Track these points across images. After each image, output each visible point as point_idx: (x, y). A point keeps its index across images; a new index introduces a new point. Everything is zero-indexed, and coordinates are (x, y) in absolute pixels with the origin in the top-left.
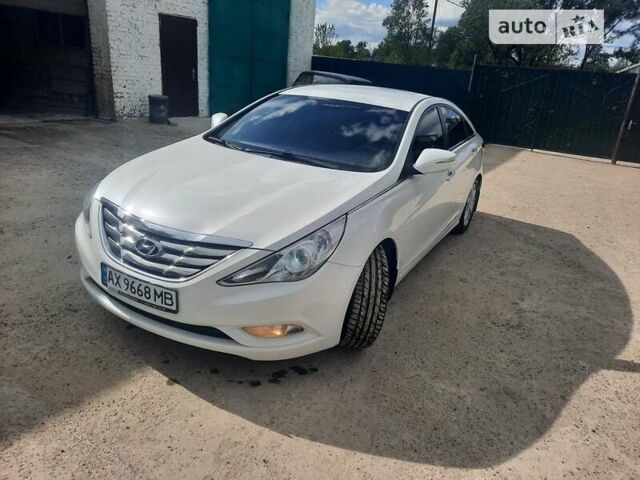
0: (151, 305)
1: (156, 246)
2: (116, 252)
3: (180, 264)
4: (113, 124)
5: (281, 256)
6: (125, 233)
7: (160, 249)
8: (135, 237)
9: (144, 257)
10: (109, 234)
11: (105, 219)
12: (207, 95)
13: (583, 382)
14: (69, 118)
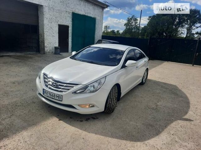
0: (55, 99)
1: (57, 84)
2: (47, 86)
3: (63, 89)
4: (44, 55)
5: (88, 86)
6: (49, 81)
7: (58, 85)
8: (52, 82)
9: (54, 87)
10: (45, 82)
11: (44, 78)
12: (71, 46)
13: (172, 123)
14: (32, 53)
